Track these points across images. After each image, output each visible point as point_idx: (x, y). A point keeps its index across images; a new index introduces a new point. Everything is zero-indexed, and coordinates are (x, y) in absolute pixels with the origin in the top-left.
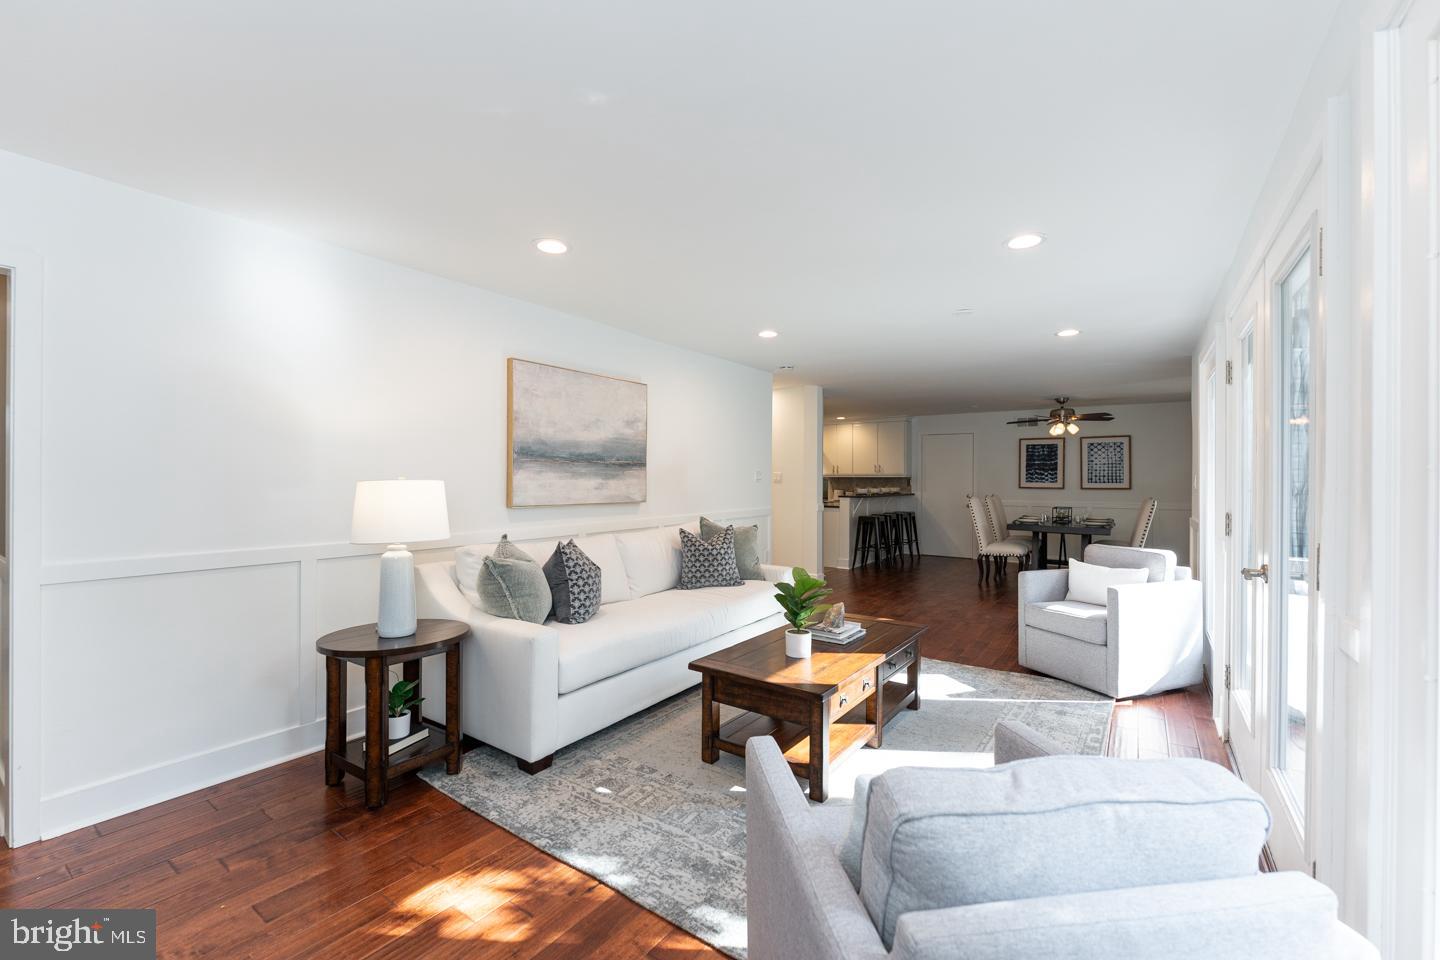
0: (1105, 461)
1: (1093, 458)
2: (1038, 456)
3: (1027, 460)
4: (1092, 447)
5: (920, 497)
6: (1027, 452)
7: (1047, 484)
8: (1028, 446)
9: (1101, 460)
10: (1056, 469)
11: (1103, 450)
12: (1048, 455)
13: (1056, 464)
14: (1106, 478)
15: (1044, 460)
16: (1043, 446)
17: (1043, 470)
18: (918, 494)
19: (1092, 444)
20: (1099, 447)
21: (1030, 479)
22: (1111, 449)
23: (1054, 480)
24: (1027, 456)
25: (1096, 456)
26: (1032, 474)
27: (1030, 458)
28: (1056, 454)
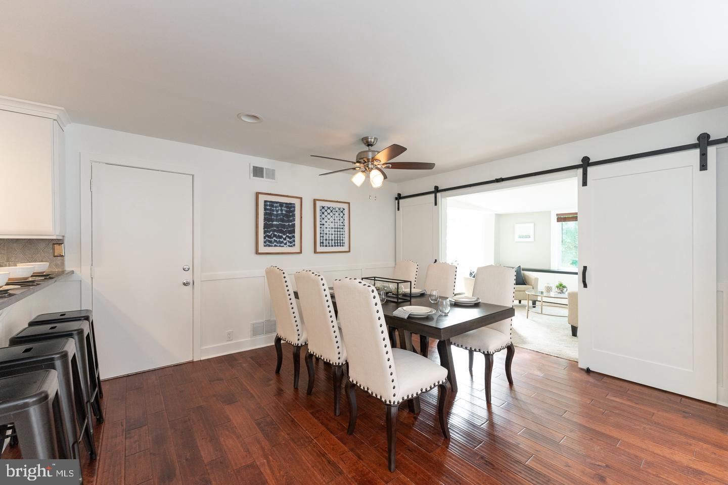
0: (332, 225)
1: (323, 222)
2: (277, 215)
3: (265, 219)
4: (323, 210)
5: (86, 279)
6: (265, 209)
7: (286, 249)
8: (265, 202)
9: (330, 223)
10: (293, 231)
11: (331, 214)
12: (287, 216)
13: (294, 225)
14: (333, 241)
15: (282, 220)
16: (281, 204)
17: (281, 232)
18: (83, 272)
19: (323, 208)
20: (329, 211)
21: (268, 243)
22: (337, 214)
23: (292, 243)
24: (265, 214)
25: (326, 219)
26: (270, 237)
27: (268, 217)
28: (294, 215)
